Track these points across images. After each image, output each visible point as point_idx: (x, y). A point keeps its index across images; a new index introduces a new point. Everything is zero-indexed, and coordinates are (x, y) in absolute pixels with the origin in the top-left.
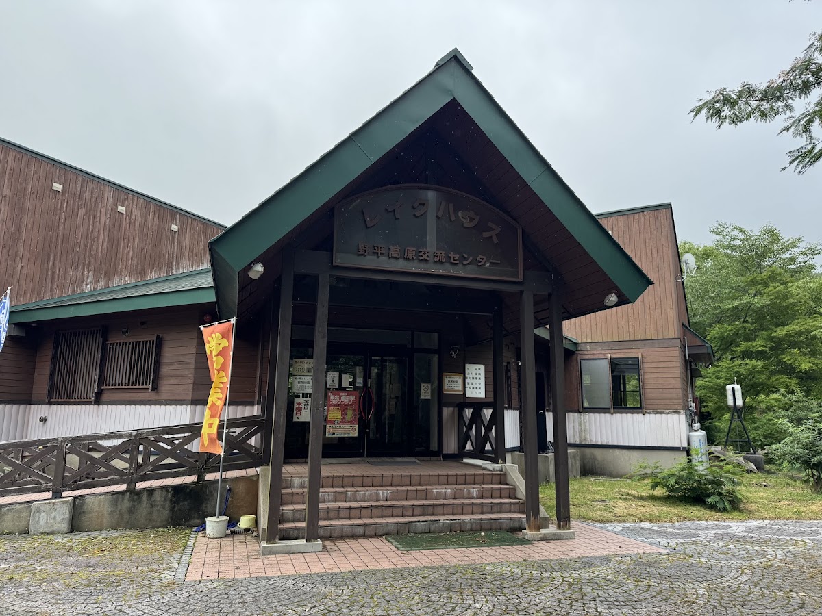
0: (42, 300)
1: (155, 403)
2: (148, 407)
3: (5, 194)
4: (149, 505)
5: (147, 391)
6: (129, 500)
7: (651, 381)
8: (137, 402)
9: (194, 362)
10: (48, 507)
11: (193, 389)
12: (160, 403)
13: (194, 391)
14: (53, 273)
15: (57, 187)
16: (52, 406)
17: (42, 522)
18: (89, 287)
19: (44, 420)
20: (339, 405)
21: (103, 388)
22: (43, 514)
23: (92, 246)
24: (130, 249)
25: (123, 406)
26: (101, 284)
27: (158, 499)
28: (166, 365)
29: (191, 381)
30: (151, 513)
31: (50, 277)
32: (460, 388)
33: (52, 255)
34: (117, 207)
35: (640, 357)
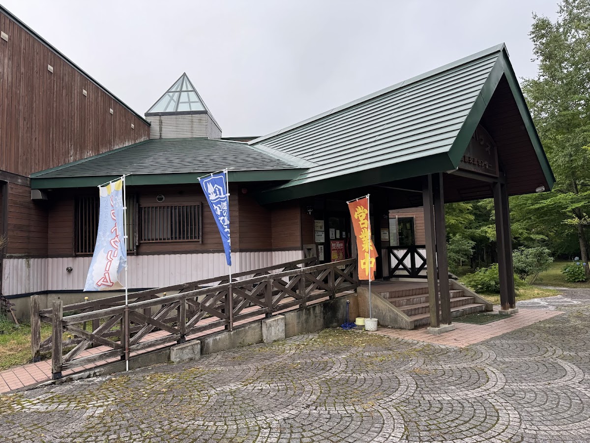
0: (48, 168)
1: (202, 252)
2: (194, 255)
3: (22, 71)
4: (314, 317)
5: (198, 243)
6: (305, 314)
7: (419, 231)
8: (184, 251)
9: (238, 222)
10: (275, 323)
11: (240, 241)
12: (208, 252)
13: (240, 242)
14: (53, 145)
15: (50, 68)
16: (77, 258)
17: (273, 334)
18: (72, 158)
19: (70, 270)
20: (336, 249)
21: (142, 242)
22: (273, 328)
23: (72, 122)
24: (91, 127)
25: (167, 256)
26: (78, 156)
27: (318, 312)
28: (208, 224)
29: (238, 235)
30: (315, 321)
31: (51, 148)
32: (388, 238)
33: (51, 129)
34: (82, 91)
35: (414, 217)
